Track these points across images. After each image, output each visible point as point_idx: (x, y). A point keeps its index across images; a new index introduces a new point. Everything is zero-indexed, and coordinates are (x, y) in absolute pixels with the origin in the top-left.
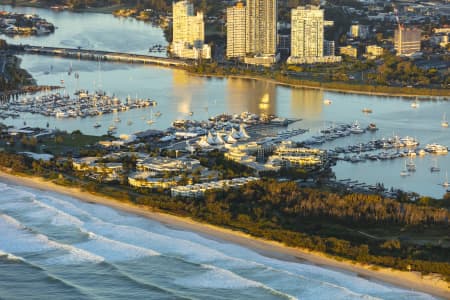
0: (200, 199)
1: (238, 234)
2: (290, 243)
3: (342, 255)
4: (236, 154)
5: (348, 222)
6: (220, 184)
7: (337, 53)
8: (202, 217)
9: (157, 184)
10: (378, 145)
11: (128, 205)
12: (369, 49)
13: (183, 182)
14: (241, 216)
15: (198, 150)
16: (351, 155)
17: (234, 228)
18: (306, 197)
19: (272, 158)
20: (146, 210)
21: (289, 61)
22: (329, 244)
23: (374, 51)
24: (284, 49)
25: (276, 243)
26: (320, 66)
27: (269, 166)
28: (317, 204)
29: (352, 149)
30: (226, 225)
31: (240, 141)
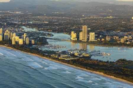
0: (69, 61)
1: (74, 66)
2: (81, 67)
3: (88, 69)
4: (76, 54)
5: (91, 64)
6: (72, 59)
7: (97, 40)
8: (68, 63)
9: (63, 58)
10: (99, 54)
11: (58, 61)
12: (102, 39)
13: (67, 58)
14: (75, 63)
15: (71, 54)
16: (95, 55)
17: (73, 65)
18: (85, 61)
19: (82, 55)
20: (60, 62)
21: (89, 41)
22: (87, 68)
23: (103, 39)
24: (88, 39)
25: (79, 67)
26: (94, 42)
27: (81, 56)
28: (87, 62)
29: (95, 54)
30: (72, 64)
31: (77, 52)
